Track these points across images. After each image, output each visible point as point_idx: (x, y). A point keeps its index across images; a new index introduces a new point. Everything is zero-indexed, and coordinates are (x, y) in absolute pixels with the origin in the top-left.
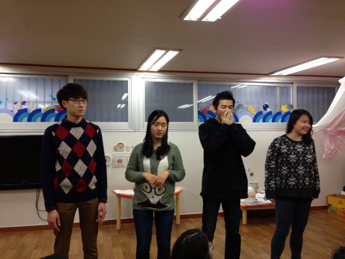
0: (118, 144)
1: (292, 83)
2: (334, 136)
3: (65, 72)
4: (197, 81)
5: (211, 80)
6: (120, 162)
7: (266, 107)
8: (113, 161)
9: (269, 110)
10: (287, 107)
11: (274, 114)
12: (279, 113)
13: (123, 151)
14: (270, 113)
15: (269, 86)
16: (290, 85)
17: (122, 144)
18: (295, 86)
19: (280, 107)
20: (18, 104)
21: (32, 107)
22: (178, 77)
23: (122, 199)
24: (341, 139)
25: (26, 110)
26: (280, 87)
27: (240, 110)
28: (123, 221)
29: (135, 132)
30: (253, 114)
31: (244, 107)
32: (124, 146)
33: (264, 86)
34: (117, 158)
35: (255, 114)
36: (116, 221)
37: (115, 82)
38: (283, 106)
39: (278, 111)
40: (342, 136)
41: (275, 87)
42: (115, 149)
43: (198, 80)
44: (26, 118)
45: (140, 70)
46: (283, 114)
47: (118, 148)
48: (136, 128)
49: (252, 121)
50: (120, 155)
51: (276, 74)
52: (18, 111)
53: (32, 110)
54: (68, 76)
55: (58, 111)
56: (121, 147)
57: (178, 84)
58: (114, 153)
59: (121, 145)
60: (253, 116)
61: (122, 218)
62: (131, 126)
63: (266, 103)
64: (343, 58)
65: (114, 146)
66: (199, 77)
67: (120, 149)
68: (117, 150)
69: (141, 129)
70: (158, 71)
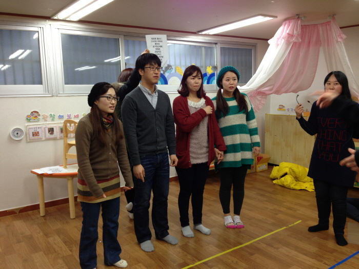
0: (32, 112)
1: (216, 44)
2: (254, 96)
4: (123, 36)
6: (36, 135)
8: (26, 135)
10: (212, 69)
13: (38, 121)
15: (195, 46)
16: (214, 46)
17: (37, 112)
18: (219, 46)
19: (206, 68)
23: (45, 179)
24: (260, 99)
26: (205, 47)
28: (48, 205)
29: (53, 98)
30: (181, 75)
31: (172, 68)
32: (39, 115)
33: (190, 46)
34: (32, 131)
36: (38, 205)
37: (20, 32)
38: (208, 67)
39: (204, 72)
40: (261, 96)
41: (200, 47)
42: (28, 119)
45: (55, 18)
46: (208, 75)
47: (32, 117)
48: (54, 92)
50: (35, 127)
51: (203, 33)
56: (36, 117)
57: (101, 38)
58: (27, 124)
59: (36, 114)
61: (45, 202)
62: (47, 90)
64: (276, 17)
65: (26, 116)
66: (125, 32)
67: (35, 118)
68: (31, 120)
69: (61, 93)
70: (77, 21)
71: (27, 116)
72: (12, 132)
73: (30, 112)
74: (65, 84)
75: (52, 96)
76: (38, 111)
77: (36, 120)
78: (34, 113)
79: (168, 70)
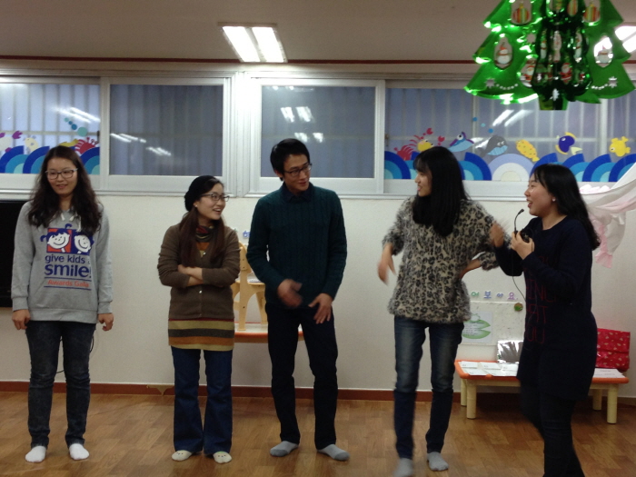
3: (95, 70)
4: (384, 82)
5: (417, 78)
7: (566, 144)
9: (574, 150)
10: (627, 144)
11: (588, 160)
12: (606, 159)
14: (579, 158)
19: (609, 144)
20: (6, 136)
21: (32, 144)
25: (20, 150)
27: (495, 151)
29: (237, 200)
30: (531, 160)
31: (506, 144)
35: (536, 159)
38: (615, 141)
39: (603, 152)
43: (387, 80)
44: (21, 166)
46: (614, 161)
48: (240, 189)
52: (6, 150)
53: (33, 149)
54: (99, 77)
55: (80, 151)
57: (345, 89)
60: (532, 166)
62: (228, 186)
63: (568, 134)
66: (388, 73)
69: (251, 191)
70: (286, 61)
74: (262, 176)
75: (235, 197)
79: (496, 149)
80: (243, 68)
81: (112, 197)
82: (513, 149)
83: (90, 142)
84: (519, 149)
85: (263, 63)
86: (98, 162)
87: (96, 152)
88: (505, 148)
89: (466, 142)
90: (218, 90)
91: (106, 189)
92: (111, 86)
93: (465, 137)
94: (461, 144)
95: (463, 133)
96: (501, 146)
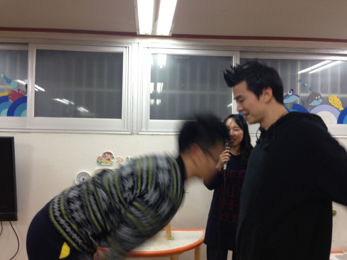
0: (104, 154)
3: (24, 38)
13: (112, 165)
17: (111, 154)
22: (207, 46)
27: (314, 103)
29: (133, 136)
30: (338, 109)
31: (321, 98)
32: (113, 157)
35: (341, 109)
42: (100, 162)
43: (241, 52)
47: (104, 160)
48: (135, 128)
49: (336, 122)
54: (27, 44)
55: (12, 99)
56: (109, 159)
58: (97, 168)
59: (109, 156)
60: (339, 113)
62: (126, 126)
65: (97, 157)
66: (242, 47)
67: (107, 161)
68: (102, 164)
69: (143, 130)
70: (171, 35)
71: (99, 158)
72: (77, 177)
73: (102, 153)
74: (150, 119)
75: (131, 134)
76: (111, 152)
77: (109, 164)
78: (106, 155)
79: (314, 101)
80: (138, 40)
81: (36, 134)
82: (326, 102)
83: (20, 92)
84: (330, 101)
85: (153, 36)
86: (25, 108)
87: (24, 99)
88: (321, 100)
89: (294, 96)
90: (120, 56)
91: (32, 128)
92: (38, 51)
93: (293, 93)
94: (291, 98)
95: (292, 90)
96: (318, 99)
